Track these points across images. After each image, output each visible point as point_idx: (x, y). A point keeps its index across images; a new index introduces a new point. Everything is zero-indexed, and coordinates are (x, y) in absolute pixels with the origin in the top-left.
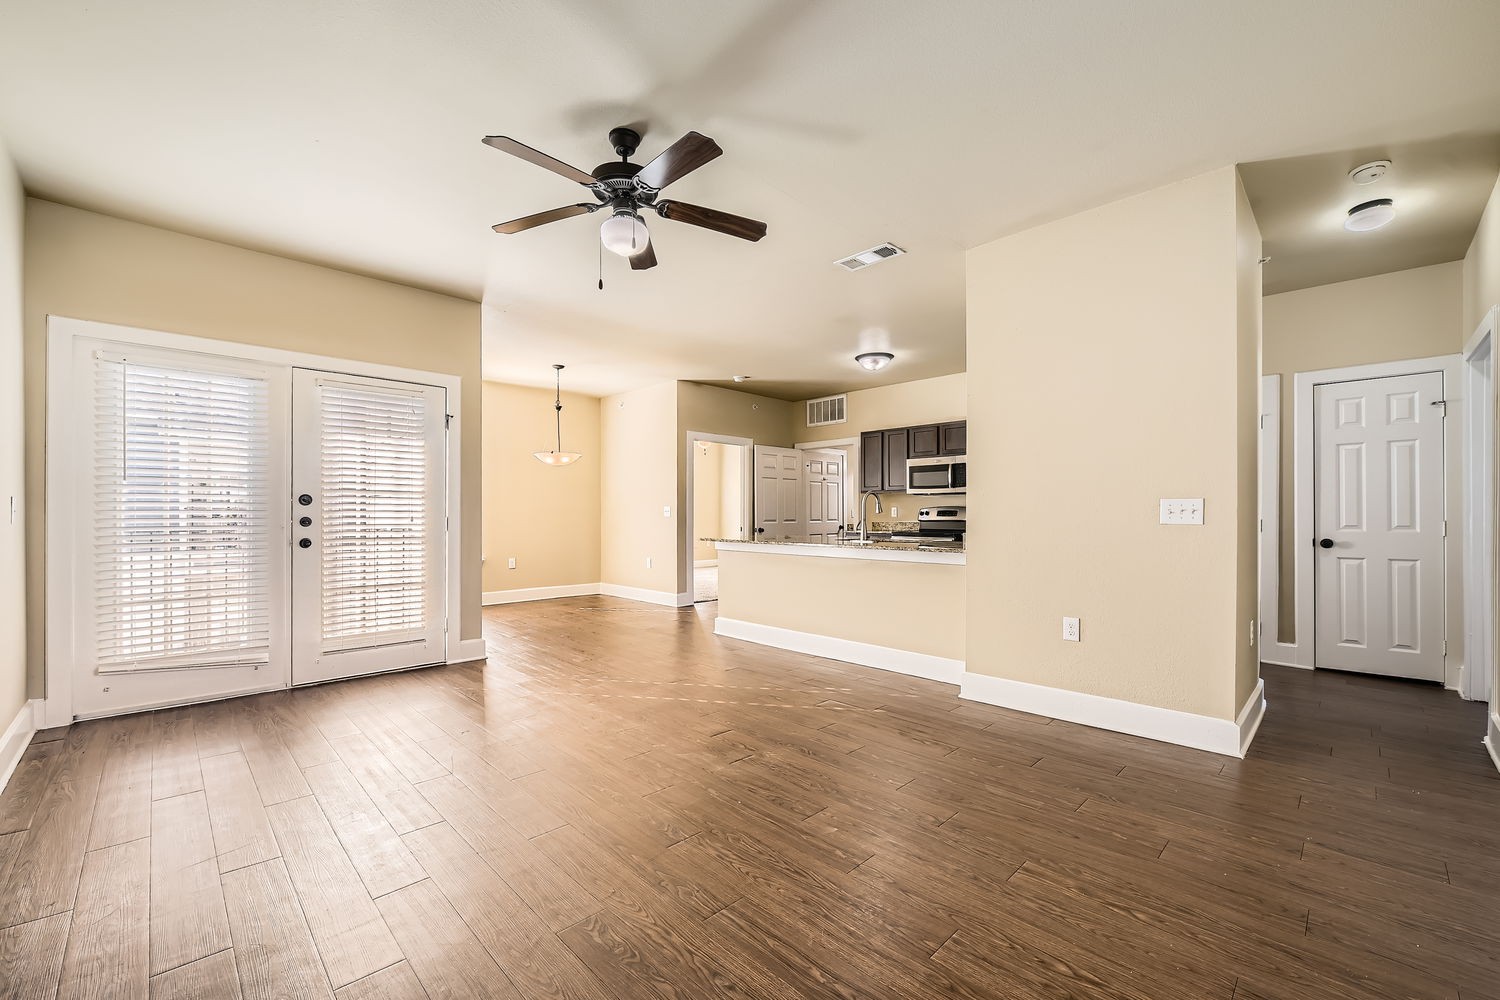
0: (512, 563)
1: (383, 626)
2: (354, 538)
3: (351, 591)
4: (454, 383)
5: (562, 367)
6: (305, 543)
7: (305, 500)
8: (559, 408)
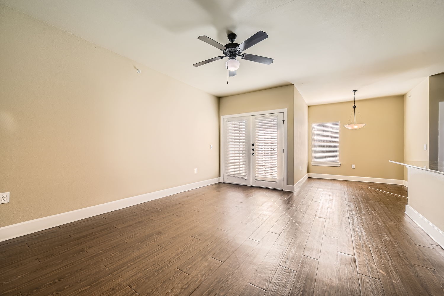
0: (353, 166)
1: (268, 176)
2: (262, 154)
3: (262, 166)
4: (285, 110)
5: (356, 91)
6: (253, 154)
7: (253, 145)
8: (355, 107)
